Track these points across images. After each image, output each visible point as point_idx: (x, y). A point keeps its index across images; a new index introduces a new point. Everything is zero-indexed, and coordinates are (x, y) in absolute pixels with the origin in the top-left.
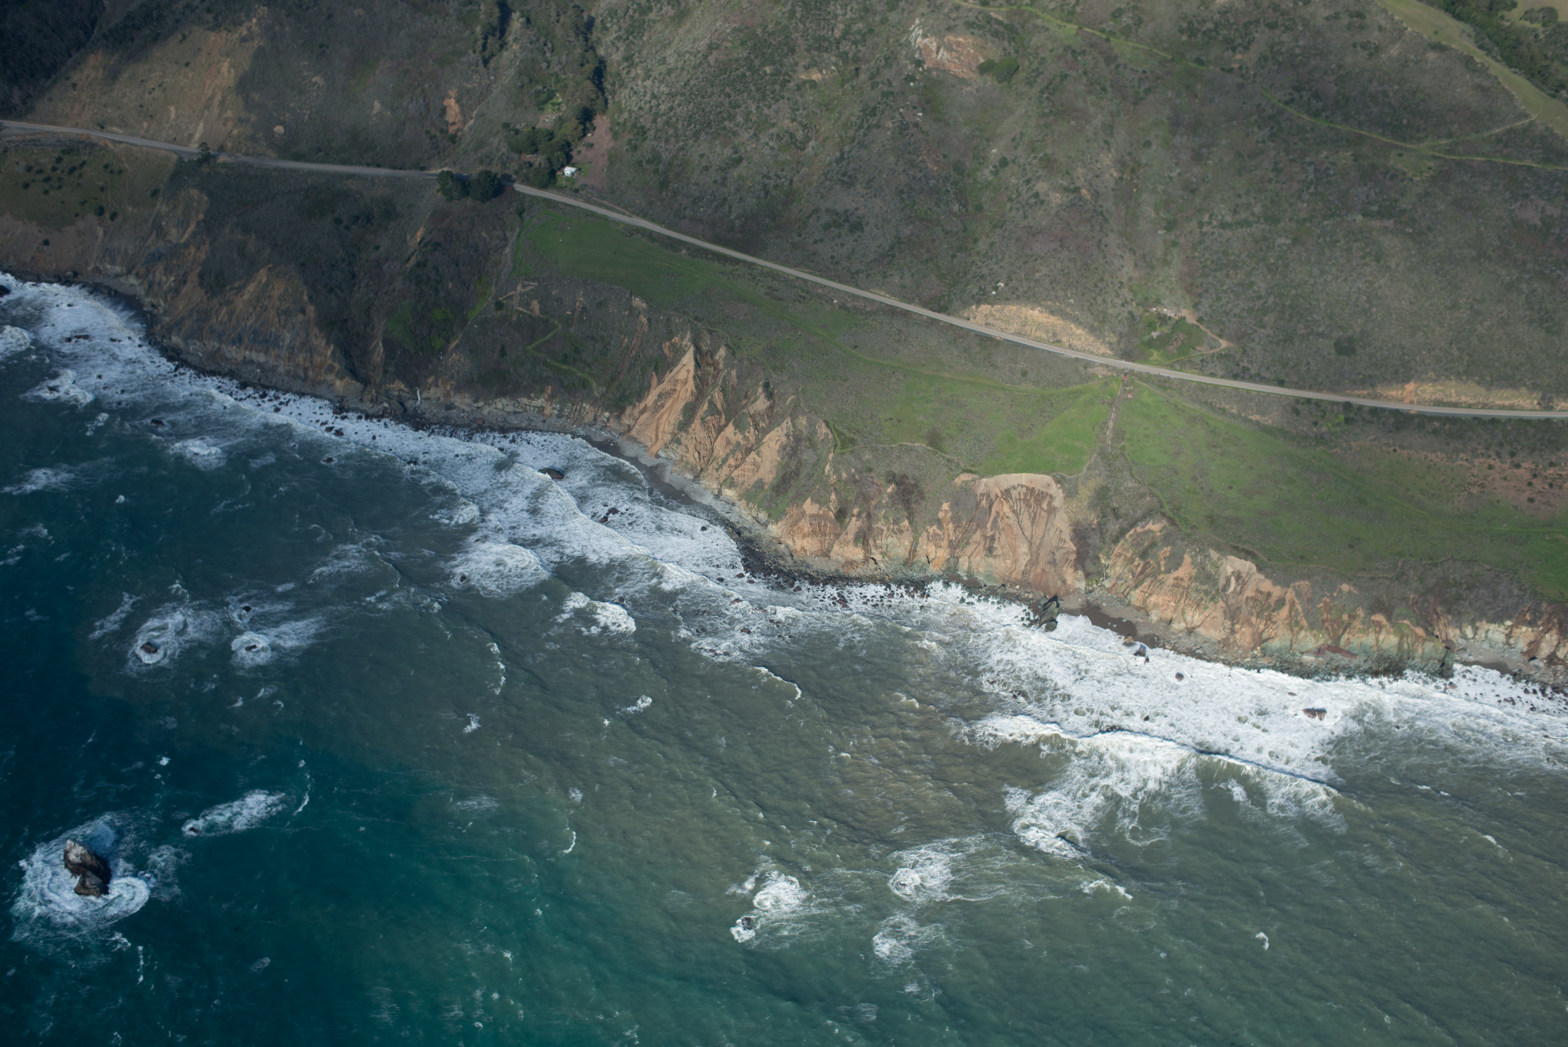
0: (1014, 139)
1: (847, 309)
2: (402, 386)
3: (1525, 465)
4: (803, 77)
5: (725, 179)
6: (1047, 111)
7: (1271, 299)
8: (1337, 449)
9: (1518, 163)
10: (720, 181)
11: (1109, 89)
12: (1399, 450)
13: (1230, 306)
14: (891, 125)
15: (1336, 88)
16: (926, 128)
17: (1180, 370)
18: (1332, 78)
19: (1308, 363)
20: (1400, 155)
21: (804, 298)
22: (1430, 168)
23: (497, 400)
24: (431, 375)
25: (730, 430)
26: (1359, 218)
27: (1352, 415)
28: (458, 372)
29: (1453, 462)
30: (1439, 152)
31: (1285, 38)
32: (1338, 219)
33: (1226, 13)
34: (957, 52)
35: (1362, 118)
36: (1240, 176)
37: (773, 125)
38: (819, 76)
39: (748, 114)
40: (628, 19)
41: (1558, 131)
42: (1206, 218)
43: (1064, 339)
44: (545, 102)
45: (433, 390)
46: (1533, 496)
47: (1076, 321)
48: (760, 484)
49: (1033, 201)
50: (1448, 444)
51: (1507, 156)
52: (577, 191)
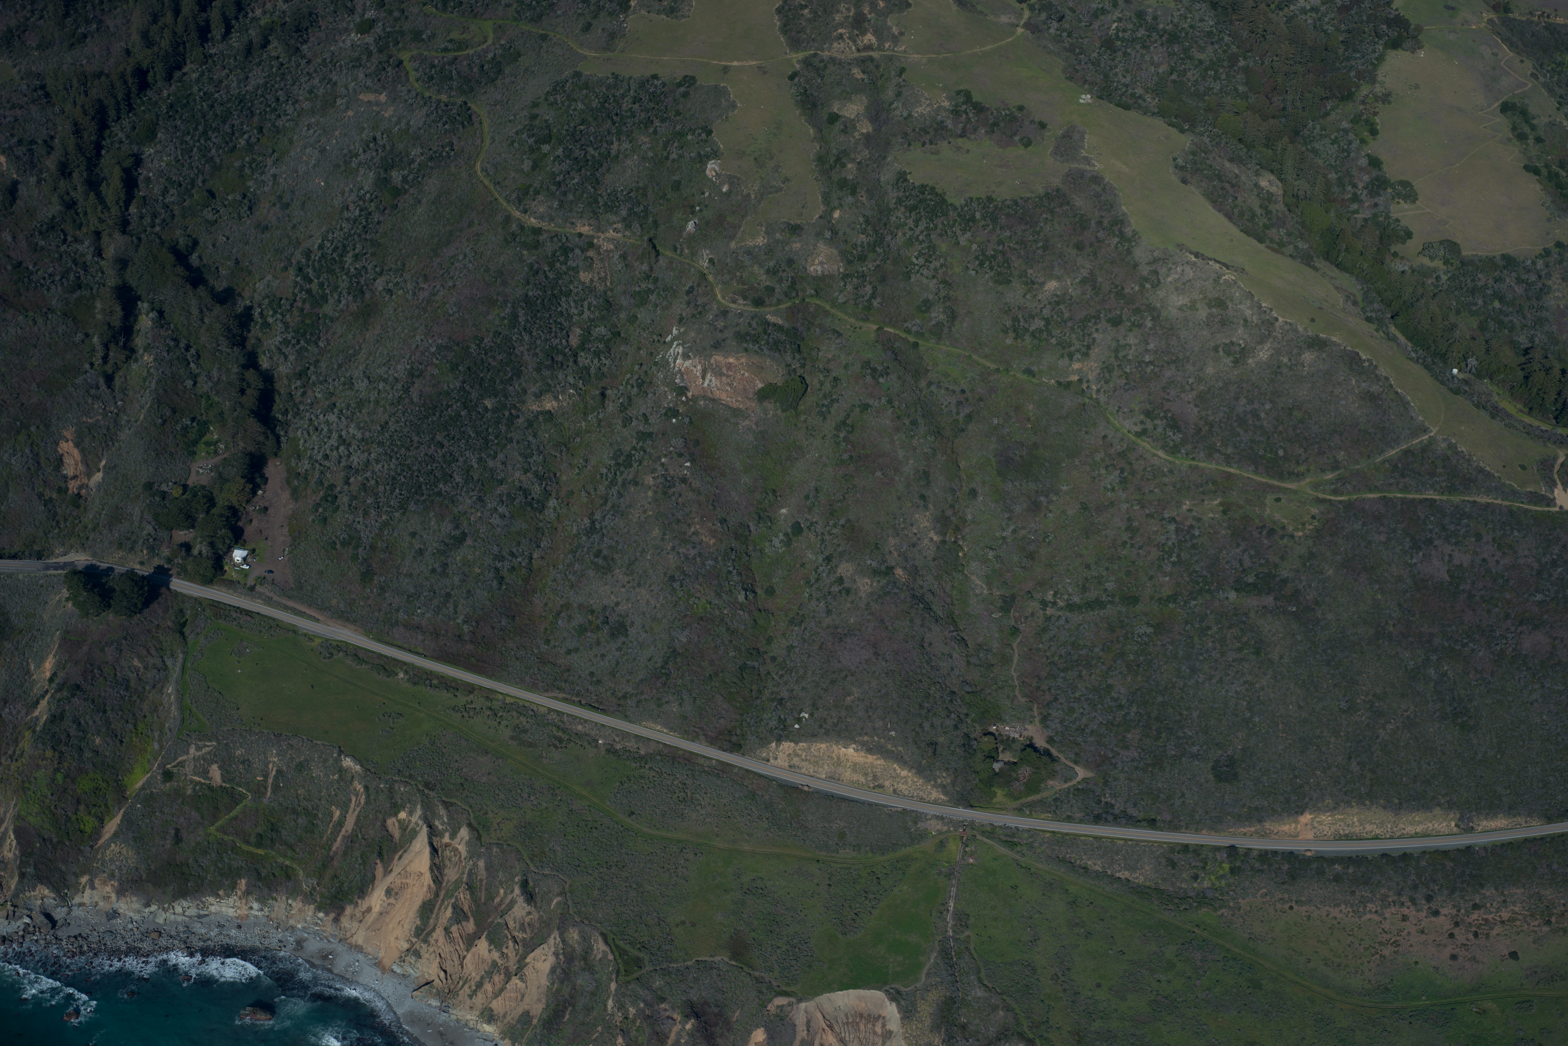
0: (807, 497)
1: (615, 752)
2: (46, 892)
3: (1444, 911)
4: (535, 408)
5: (445, 565)
6: (845, 456)
7: (1134, 709)
8: (1223, 910)
9: (1417, 496)
10: (439, 570)
11: (921, 421)
12: (1295, 907)
13: (1084, 720)
14: (651, 482)
15: (1196, 410)
16: (696, 484)
17: (1030, 816)
18: (1191, 396)
19: (1183, 795)
20: (1278, 500)
21: (561, 740)
22: (1313, 517)
23: (175, 904)
24: (83, 873)
25: (482, 946)
26: (1233, 595)
27: (1238, 864)
28: (120, 868)
29: (1360, 917)
30: (1324, 492)
31: (1132, 340)
32: (1208, 597)
33: (1058, 303)
34: (728, 376)
35: (1230, 450)
36: (1088, 538)
37: (501, 482)
38: (555, 404)
39: (467, 471)
40: (295, 312)
41: (1462, 448)
42: (1049, 596)
43: (887, 783)
44: (195, 443)
45: (88, 892)
46: (1455, 952)
47: (900, 759)
48: (526, 1018)
49: (836, 589)
50: (1353, 893)
51: (1406, 489)
52: (252, 588)
